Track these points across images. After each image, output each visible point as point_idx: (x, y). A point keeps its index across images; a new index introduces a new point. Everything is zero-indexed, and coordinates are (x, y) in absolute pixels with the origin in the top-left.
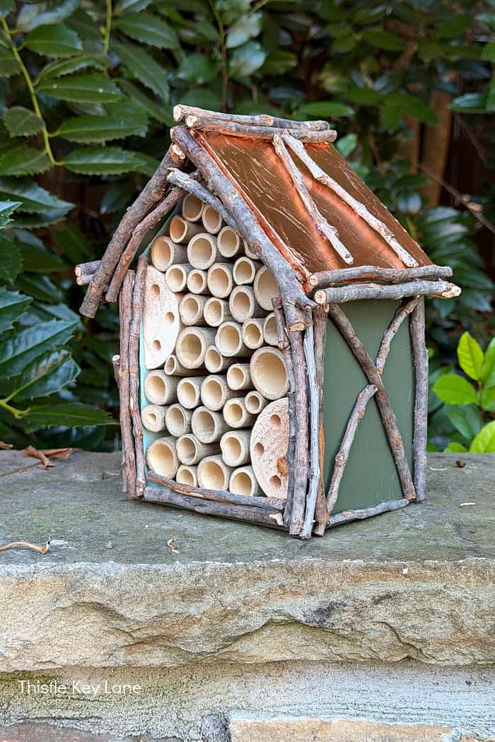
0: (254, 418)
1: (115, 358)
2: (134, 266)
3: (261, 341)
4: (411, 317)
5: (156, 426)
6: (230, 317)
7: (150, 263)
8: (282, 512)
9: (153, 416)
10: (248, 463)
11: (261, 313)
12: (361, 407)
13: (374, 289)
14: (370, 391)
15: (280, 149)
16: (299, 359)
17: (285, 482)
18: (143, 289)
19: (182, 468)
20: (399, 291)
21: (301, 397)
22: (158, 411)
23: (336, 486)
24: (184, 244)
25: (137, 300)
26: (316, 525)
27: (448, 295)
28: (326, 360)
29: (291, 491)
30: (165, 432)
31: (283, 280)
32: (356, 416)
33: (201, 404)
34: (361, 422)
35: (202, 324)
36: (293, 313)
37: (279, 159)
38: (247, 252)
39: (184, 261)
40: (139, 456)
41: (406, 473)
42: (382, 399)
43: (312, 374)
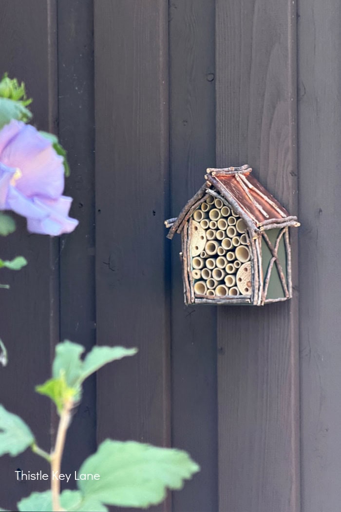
0: (237, 270)
1: (181, 253)
2: (188, 221)
3: (239, 244)
4: (284, 234)
5: (198, 277)
6: (227, 237)
7: (193, 219)
8: (250, 299)
9: (196, 274)
10: (236, 285)
11: (239, 235)
12: (272, 264)
13: (275, 225)
14: (274, 259)
15: (238, 179)
16: (254, 248)
17: (250, 290)
18: (191, 228)
19: (209, 291)
20: (282, 225)
21: (256, 260)
22: (198, 272)
23: (266, 289)
24: (208, 213)
25: (189, 232)
26: (261, 302)
27: (296, 226)
28: (262, 248)
29: (254, 291)
30: (201, 279)
31: (250, 224)
32: (270, 267)
33: (216, 267)
34: (272, 269)
35: (216, 239)
36: (254, 234)
37: (238, 182)
38: (233, 214)
39: (208, 218)
40: (192, 288)
41: (286, 288)
42: (278, 262)
43: (259, 253)
